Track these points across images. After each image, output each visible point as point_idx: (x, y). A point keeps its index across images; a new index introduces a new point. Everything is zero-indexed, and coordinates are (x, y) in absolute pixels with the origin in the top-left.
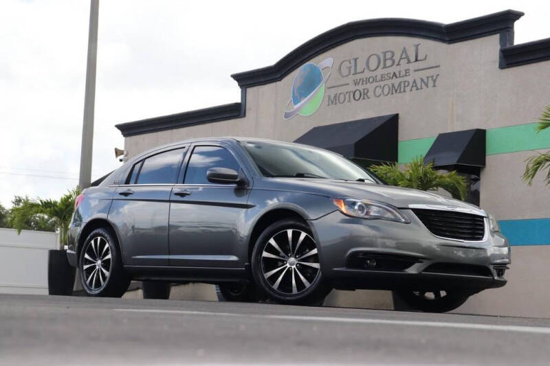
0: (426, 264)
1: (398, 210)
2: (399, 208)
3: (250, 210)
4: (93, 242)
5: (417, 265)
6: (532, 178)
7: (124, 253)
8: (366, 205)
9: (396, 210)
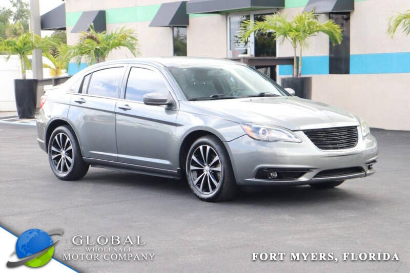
0: (315, 172)
1: (292, 132)
2: (293, 131)
3: (178, 127)
4: (56, 137)
5: (308, 174)
6: (394, 32)
7: (82, 148)
8: (268, 129)
9: (291, 133)
